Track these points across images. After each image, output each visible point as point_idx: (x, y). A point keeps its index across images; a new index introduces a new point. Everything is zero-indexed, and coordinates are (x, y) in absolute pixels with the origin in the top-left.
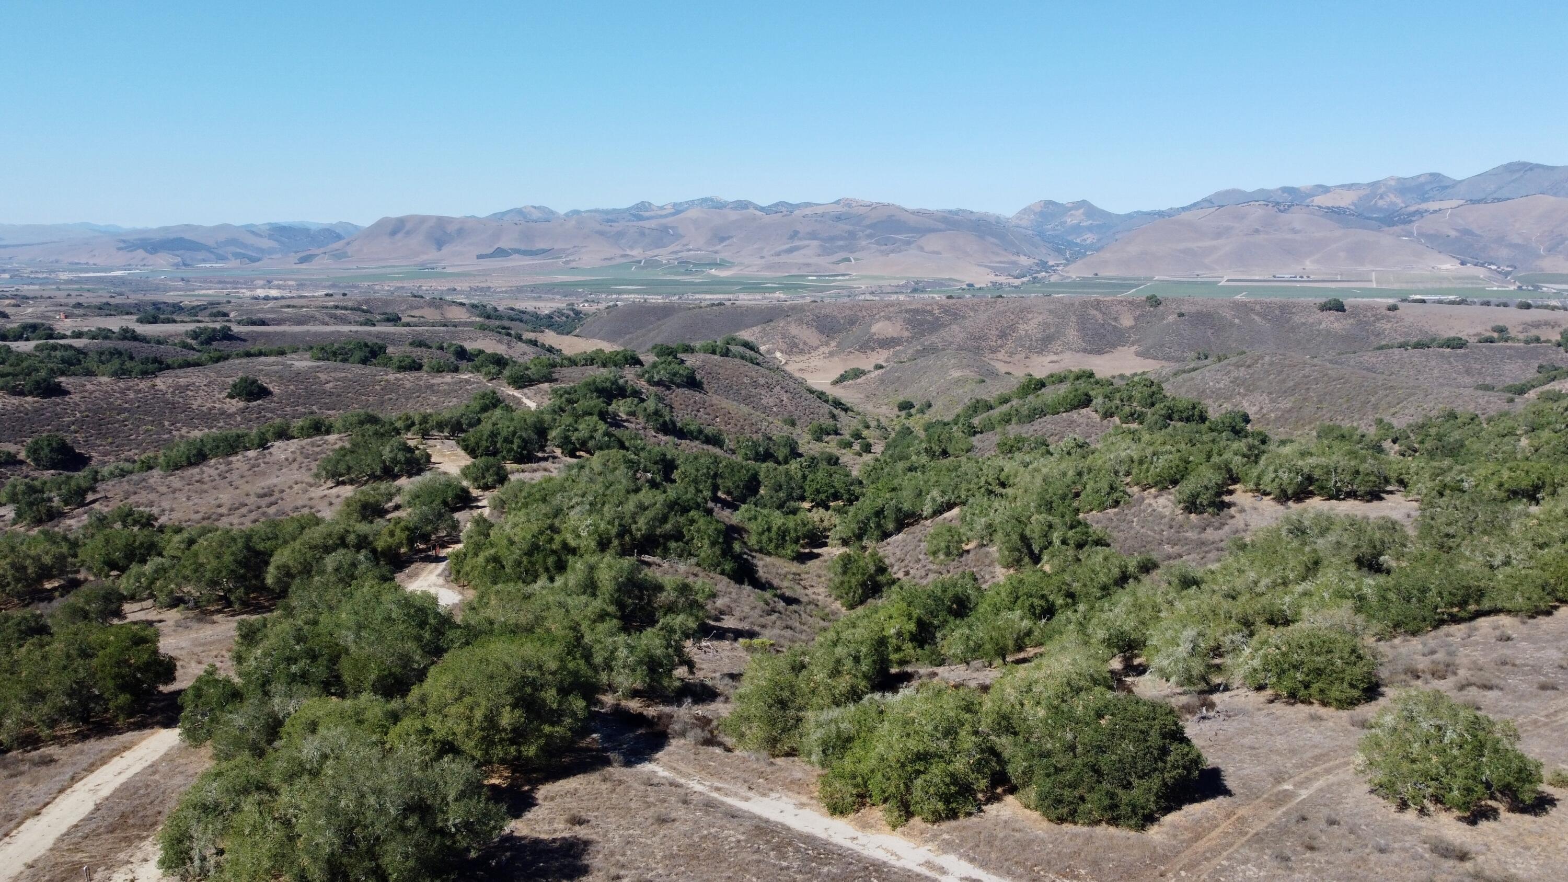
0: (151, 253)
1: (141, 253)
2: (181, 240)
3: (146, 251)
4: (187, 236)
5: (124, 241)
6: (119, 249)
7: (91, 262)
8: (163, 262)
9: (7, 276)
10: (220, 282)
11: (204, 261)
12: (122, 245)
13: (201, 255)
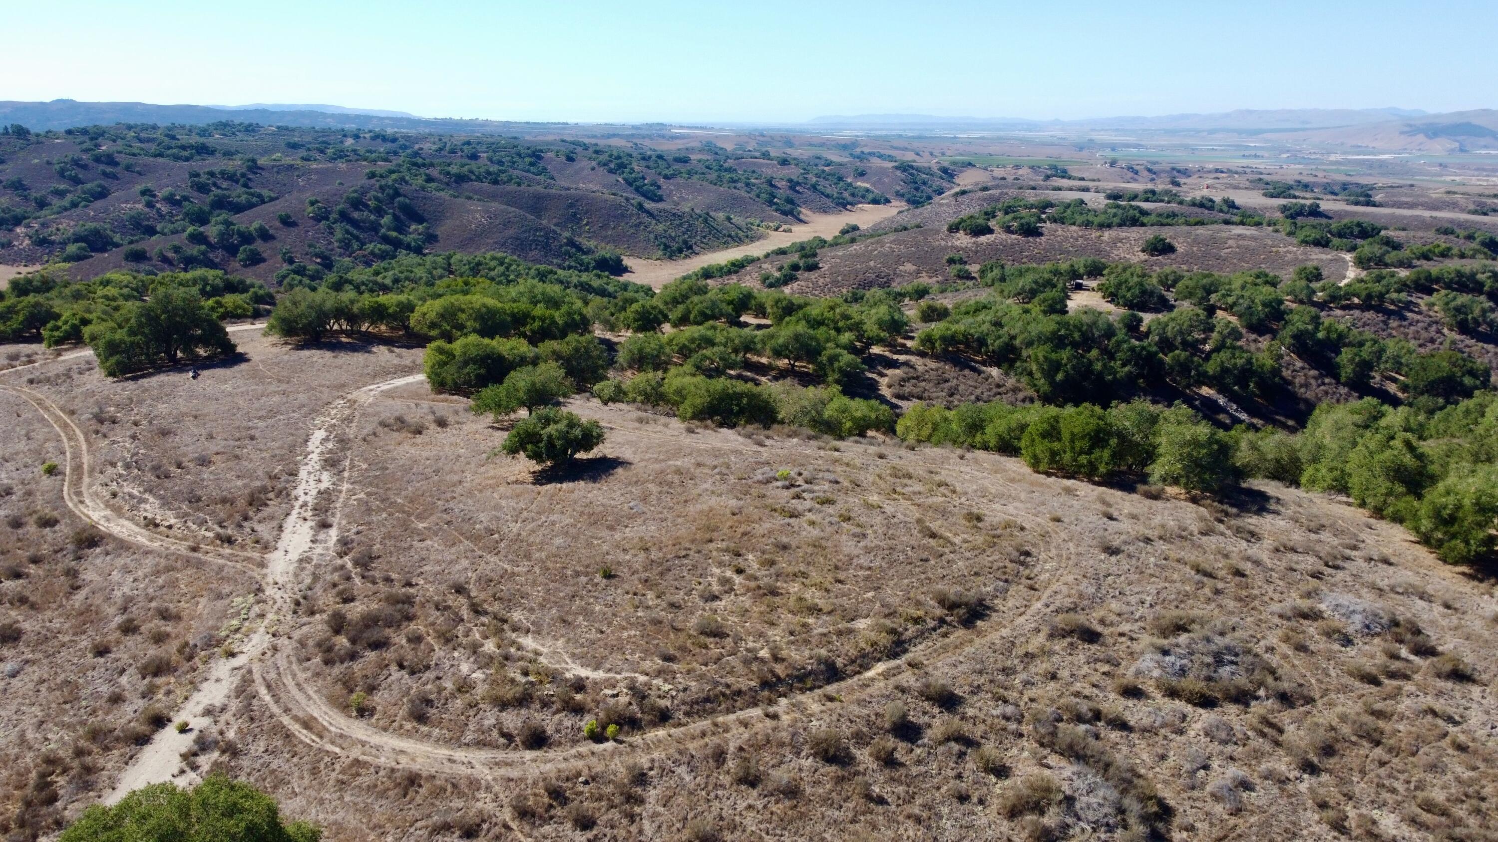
0: (1431, 138)
1: (1421, 138)
2: (1468, 124)
3: (1427, 136)
4: (1475, 121)
5: (1410, 126)
6: (1402, 133)
7: (1371, 145)
8: (1440, 148)
9: (1285, 156)
10: (1478, 169)
11: (1485, 147)
12: (1407, 129)
13: (1482, 141)
